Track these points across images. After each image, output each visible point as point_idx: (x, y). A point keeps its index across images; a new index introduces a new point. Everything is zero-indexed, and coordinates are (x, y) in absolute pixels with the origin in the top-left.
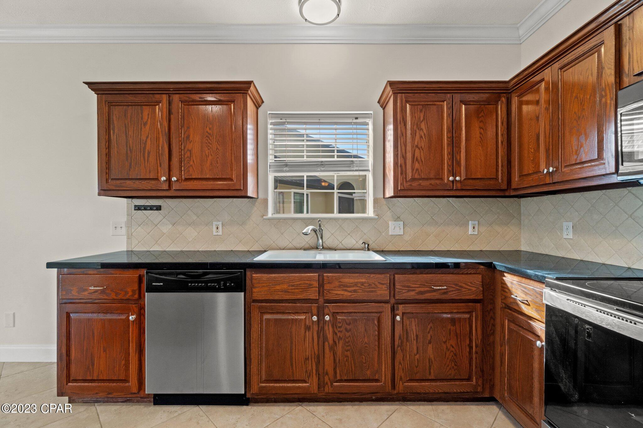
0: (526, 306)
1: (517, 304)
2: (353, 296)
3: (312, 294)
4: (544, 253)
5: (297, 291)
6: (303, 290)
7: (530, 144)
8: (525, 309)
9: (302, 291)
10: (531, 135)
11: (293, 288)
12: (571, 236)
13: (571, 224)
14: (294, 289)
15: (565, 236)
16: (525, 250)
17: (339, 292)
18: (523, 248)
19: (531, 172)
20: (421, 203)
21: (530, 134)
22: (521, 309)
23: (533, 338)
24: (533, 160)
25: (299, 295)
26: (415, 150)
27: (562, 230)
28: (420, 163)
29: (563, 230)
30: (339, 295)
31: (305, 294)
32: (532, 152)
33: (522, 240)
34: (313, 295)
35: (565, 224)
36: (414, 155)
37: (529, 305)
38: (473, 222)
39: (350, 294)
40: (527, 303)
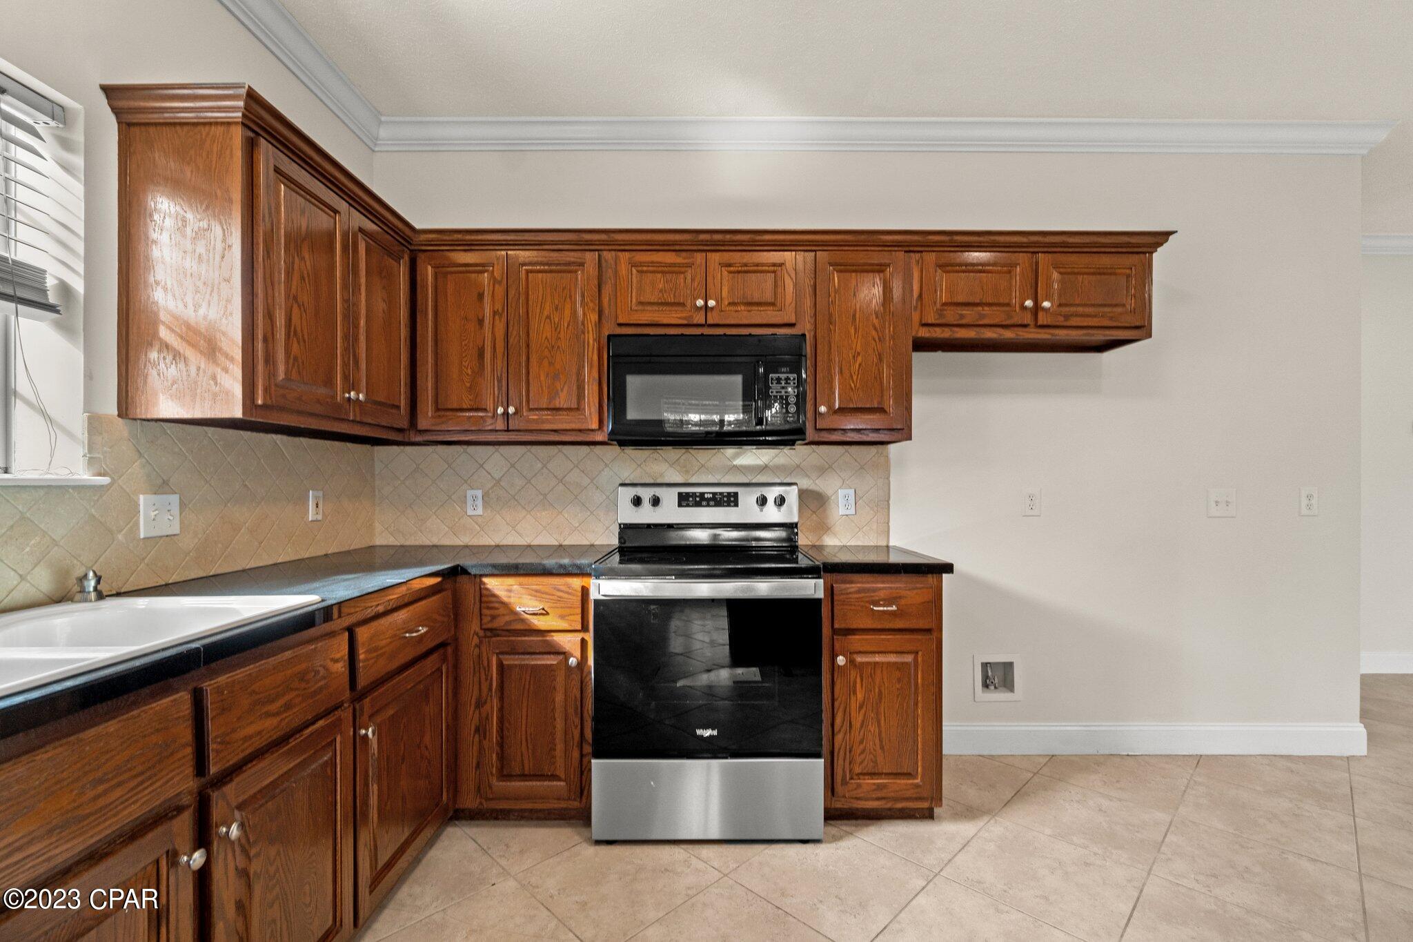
0: (541, 617)
1: (523, 621)
2: (283, 724)
3: (172, 778)
4: (428, 543)
5: (118, 793)
6: (140, 779)
7: (465, 359)
8: (540, 623)
9: (138, 785)
10: (466, 345)
11: (101, 788)
12: (480, 511)
13: (479, 493)
14: (105, 792)
15: (470, 512)
16: (384, 543)
17: (250, 730)
18: (379, 541)
19: (465, 407)
20: (221, 443)
21: (463, 343)
22: (529, 626)
23: (552, 660)
24: (470, 388)
25: (125, 808)
26: (292, 307)
27: (464, 501)
28: (302, 343)
29: (466, 503)
30: (251, 737)
31: (146, 792)
32: (467, 374)
33: (377, 524)
34: (175, 780)
35: (470, 493)
36: (290, 320)
37: (547, 614)
38: (316, 493)
39: (275, 721)
40: (544, 612)
